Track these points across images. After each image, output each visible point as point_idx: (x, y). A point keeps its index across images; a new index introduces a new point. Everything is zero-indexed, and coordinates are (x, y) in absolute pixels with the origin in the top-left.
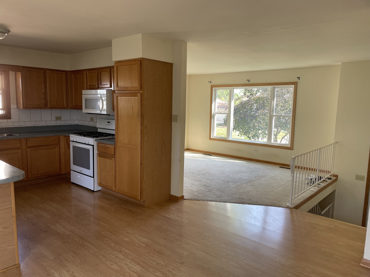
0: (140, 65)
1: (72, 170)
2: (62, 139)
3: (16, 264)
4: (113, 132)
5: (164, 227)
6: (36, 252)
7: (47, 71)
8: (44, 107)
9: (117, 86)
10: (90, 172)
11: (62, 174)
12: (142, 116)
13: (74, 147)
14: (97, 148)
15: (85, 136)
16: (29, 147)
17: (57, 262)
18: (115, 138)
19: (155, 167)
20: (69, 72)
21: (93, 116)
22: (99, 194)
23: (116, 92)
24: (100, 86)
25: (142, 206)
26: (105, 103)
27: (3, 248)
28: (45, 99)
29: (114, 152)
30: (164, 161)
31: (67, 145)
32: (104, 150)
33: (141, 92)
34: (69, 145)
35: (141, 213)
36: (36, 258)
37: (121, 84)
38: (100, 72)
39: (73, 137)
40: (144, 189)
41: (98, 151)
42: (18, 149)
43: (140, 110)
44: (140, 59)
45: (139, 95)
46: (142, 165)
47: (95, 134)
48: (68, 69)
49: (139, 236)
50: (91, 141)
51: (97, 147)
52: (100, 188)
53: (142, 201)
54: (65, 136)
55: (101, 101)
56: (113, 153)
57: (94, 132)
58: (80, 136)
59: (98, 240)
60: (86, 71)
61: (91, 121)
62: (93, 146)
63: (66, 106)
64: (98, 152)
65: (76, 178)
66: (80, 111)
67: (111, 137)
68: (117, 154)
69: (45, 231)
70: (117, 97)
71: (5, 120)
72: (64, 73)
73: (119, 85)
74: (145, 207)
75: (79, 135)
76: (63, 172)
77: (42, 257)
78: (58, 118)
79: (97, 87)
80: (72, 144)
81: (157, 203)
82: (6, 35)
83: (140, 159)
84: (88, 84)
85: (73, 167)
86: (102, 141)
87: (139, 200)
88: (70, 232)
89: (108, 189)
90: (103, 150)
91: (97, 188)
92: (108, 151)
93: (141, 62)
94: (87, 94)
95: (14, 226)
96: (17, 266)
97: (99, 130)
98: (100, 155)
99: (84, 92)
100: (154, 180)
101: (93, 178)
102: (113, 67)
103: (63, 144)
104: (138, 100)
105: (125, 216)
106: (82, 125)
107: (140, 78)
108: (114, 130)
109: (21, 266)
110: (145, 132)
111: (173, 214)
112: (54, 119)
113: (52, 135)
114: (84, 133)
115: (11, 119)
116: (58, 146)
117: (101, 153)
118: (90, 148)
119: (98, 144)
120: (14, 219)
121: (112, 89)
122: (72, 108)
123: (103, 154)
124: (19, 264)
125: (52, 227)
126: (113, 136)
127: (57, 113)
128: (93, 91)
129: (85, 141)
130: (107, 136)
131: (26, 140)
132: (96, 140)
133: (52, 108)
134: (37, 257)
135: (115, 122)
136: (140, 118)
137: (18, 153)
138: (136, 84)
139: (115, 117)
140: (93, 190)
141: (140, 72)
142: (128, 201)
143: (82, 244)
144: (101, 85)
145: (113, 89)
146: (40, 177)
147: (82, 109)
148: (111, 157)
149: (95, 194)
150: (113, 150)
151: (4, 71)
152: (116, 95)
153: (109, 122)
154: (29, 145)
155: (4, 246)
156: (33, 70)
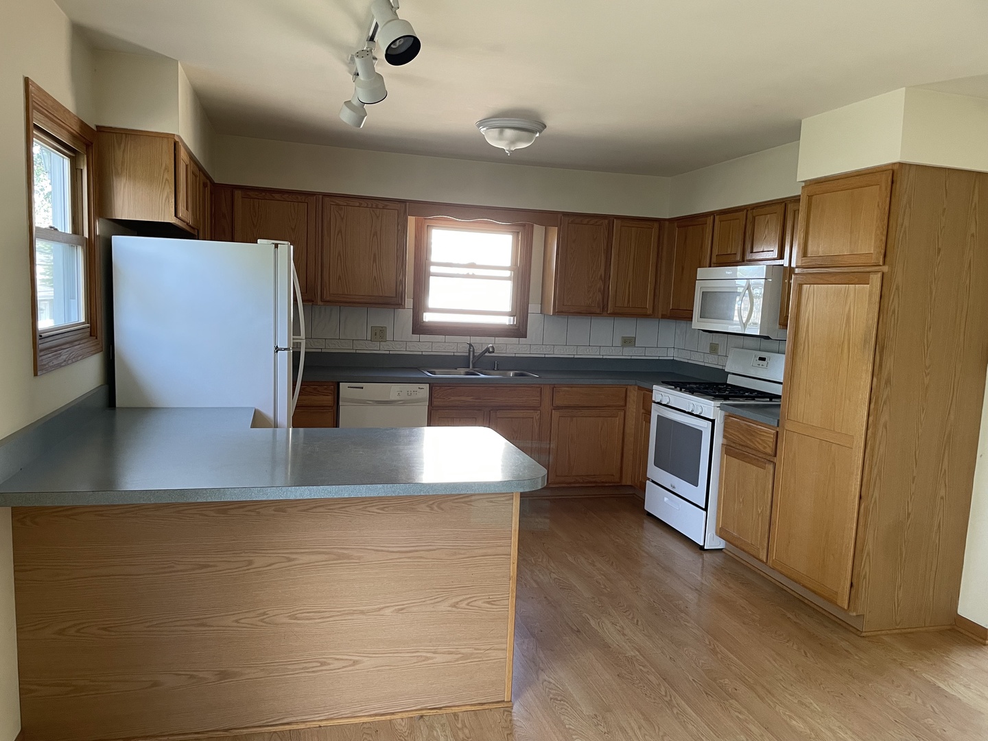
0: (890, 183)
1: (649, 479)
2: (634, 395)
3: (503, 699)
4: (777, 390)
5: (930, 721)
6: (551, 681)
7: (615, 220)
8: (598, 311)
9: (804, 254)
10: (697, 494)
11: (624, 486)
12: (880, 347)
13: (661, 419)
14: (724, 430)
15: (692, 392)
16: (558, 408)
17: (599, 727)
18: (780, 405)
19: (909, 514)
20: (667, 223)
21: (716, 339)
22: (718, 559)
23: (797, 271)
24: (749, 256)
25: (851, 628)
26: (759, 303)
27: (482, 651)
28: (605, 292)
29: (774, 448)
30: (942, 498)
31: (642, 411)
32: (743, 438)
33: (885, 269)
34: (648, 413)
35: (847, 651)
36: (551, 699)
37: (819, 247)
38: (754, 218)
39: (662, 393)
40: (865, 578)
41: (725, 437)
42: (535, 408)
43: (875, 325)
44: (890, 167)
45: (876, 279)
46: (862, 501)
47: (719, 390)
48: (666, 214)
49: (840, 727)
50: (709, 407)
51: (725, 427)
52: (719, 544)
53: (854, 614)
54: (640, 388)
55: (747, 299)
56: (769, 451)
57: (717, 384)
58: (681, 390)
59: (709, 697)
60: (712, 217)
61: (711, 353)
62: (713, 421)
63: (650, 312)
64: (725, 442)
65: (659, 502)
66: (683, 324)
67: (766, 402)
68: (782, 452)
69: (576, 630)
70: (800, 286)
71: (515, 340)
72: (656, 225)
73: (811, 249)
74: (864, 634)
75: (676, 388)
76: (627, 481)
77: (564, 701)
78: (628, 342)
79: (739, 258)
80: (656, 411)
81: (903, 631)
82: (538, 135)
83: (859, 480)
84: (715, 252)
85: (654, 472)
86: (739, 411)
87: (844, 609)
88: (637, 653)
89: (743, 550)
90: (741, 436)
91: (713, 542)
92: (756, 443)
93: (894, 175)
94: (710, 278)
95: (511, 602)
96: (506, 705)
97: (731, 380)
98: (728, 450)
99: (702, 272)
100: (901, 554)
101: (704, 512)
102: (796, 200)
103: (633, 407)
104: (870, 295)
105: (795, 647)
106: (686, 361)
107: (885, 227)
108: (781, 383)
109: (515, 707)
110: (885, 396)
111: (967, 686)
112: (618, 342)
113: (609, 381)
114: (689, 383)
115: (525, 337)
116: (622, 413)
117: (732, 445)
118: (705, 426)
119: (726, 417)
120: (512, 585)
121: (785, 262)
122: (664, 317)
123: (740, 448)
124: (511, 701)
125: (592, 623)
126: (771, 400)
127: (626, 327)
128: (728, 271)
129: (691, 405)
130: (753, 398)
131: (553, 387)
132: (721, 407)
133: (615, 314)
134: (551, 696)
135: (787, 359)
136: (872, 353)
137: (533, 418)
138: (867, 246)
139: (788, 346)
140: (702, 544)
141: (887, 208)
142: (806, 601)
143: (666, 696)
144: (752, 252)
145: (786, 264)
146: (573, 485)
147: (690, 319)
148: (763, 460)
149: (706, 556)
150: (771, 440)
151: (524, 225)
152: (796, 279)
153: (763, 359)
154: (558, 402)
155: (483, 647)
156: (585, 221)
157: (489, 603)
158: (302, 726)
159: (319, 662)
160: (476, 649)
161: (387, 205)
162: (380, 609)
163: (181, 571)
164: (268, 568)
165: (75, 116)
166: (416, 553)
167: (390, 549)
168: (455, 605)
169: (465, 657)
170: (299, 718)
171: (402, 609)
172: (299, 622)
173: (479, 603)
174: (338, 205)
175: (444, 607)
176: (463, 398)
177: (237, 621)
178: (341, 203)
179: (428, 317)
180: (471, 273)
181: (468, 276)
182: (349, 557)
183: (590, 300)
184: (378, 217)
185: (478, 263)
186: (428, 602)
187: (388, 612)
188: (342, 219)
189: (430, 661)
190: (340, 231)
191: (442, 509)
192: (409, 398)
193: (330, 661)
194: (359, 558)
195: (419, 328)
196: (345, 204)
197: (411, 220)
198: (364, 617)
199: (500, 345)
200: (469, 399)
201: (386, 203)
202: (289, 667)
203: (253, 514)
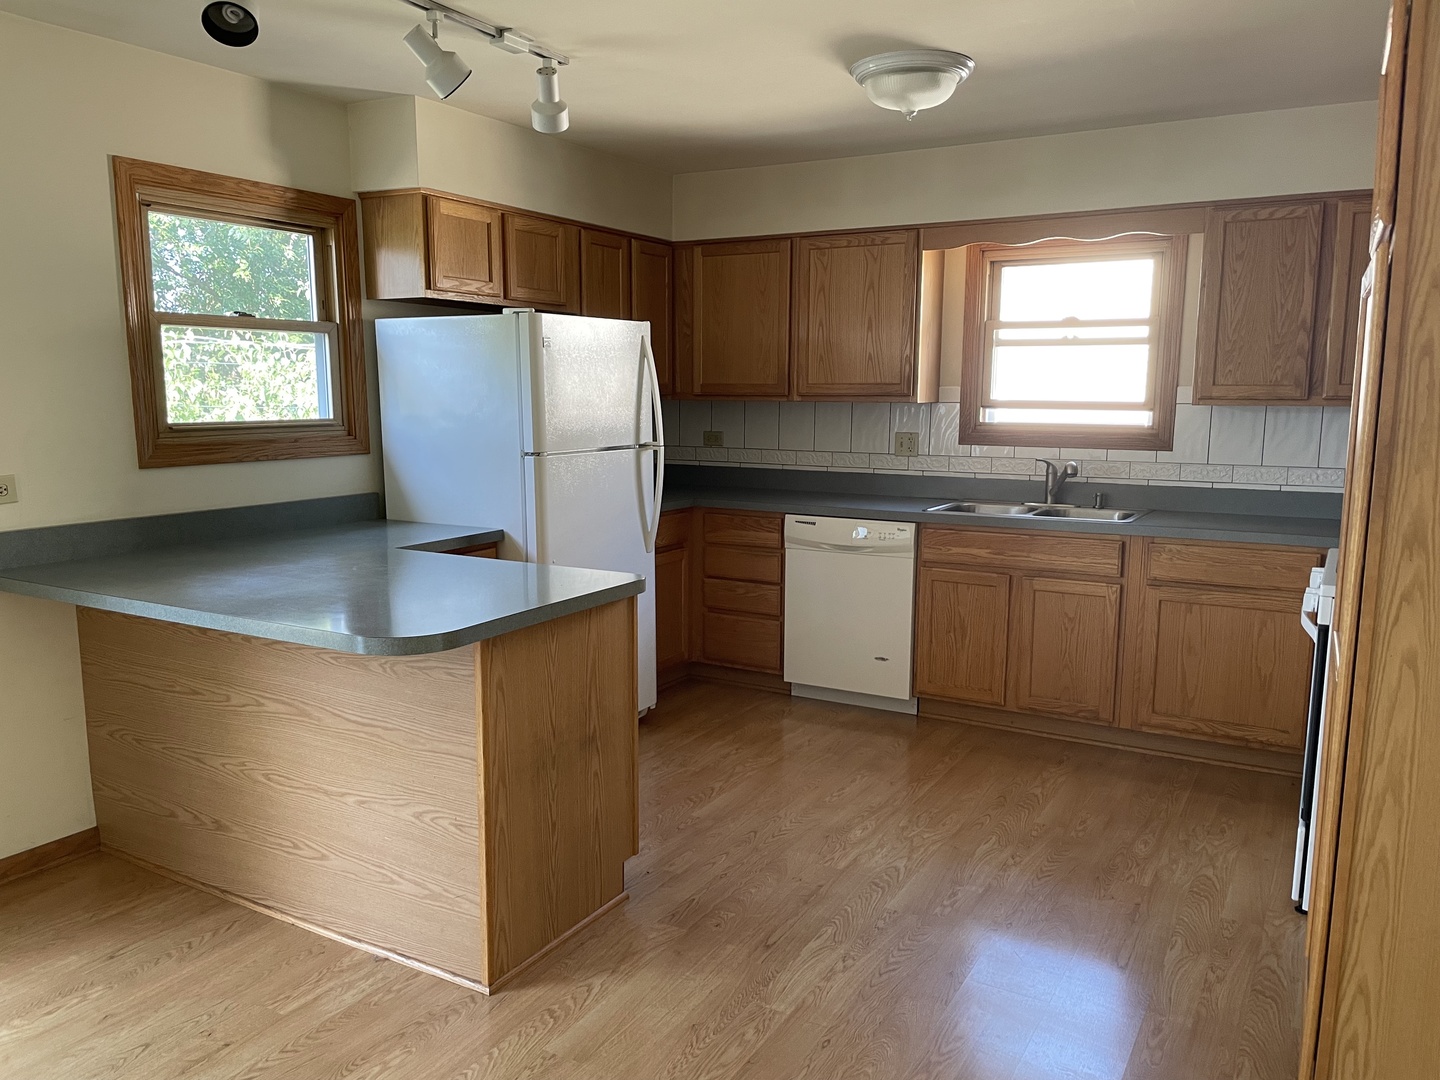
7: (1340, 204)
8: (1297, 394)
16: (1157, 583)
27: (452, 896)
42: (1108, 579)
113: (1279, 538)
115: (1170, 449)
137: (1104, 597)
154: (1156, 572)
155: (455, 891)
156: (1264, 214)
157: (456, 826)
158: (278, 916)
159: (293, 843)
160: (445, 890)
161: (887, 238)
162: (343, 795)
163: (178, 692)
164: (239, 709)
165: (287, 189)
166: (372, 729)
167: (347, 716)
168: (418, 816)
169: (434, 896)
170: (279, 906)
171: (364, 802)
172: (272, 784)
173: (445, 823)
174: (819, 248)
175: (406, 813)
176: (975, 551)
177: (223, 765)
178: (823, 245)
179: (993, 417)
180: (1070, 337)
181: (1065, 342)
182: (309, 716)
183: (1279, 372)
184: (875, 259)
185: (1082, 317)
186: (390, 802)
187: (350, 800)
188: (825, 269)
189: (395, 886)
190: (822, 289)
191: (394, 672)
192: (882, 543)
193: (302, 846)
194: (319, 720)
195: (972, 432)
196: (828, 246)
197: (928, 258)
198: (326, 798)
199: (1118, 465)
200: (983, 553)
201: (887, 235)
202: (268, 838)
203: (226, 639)
